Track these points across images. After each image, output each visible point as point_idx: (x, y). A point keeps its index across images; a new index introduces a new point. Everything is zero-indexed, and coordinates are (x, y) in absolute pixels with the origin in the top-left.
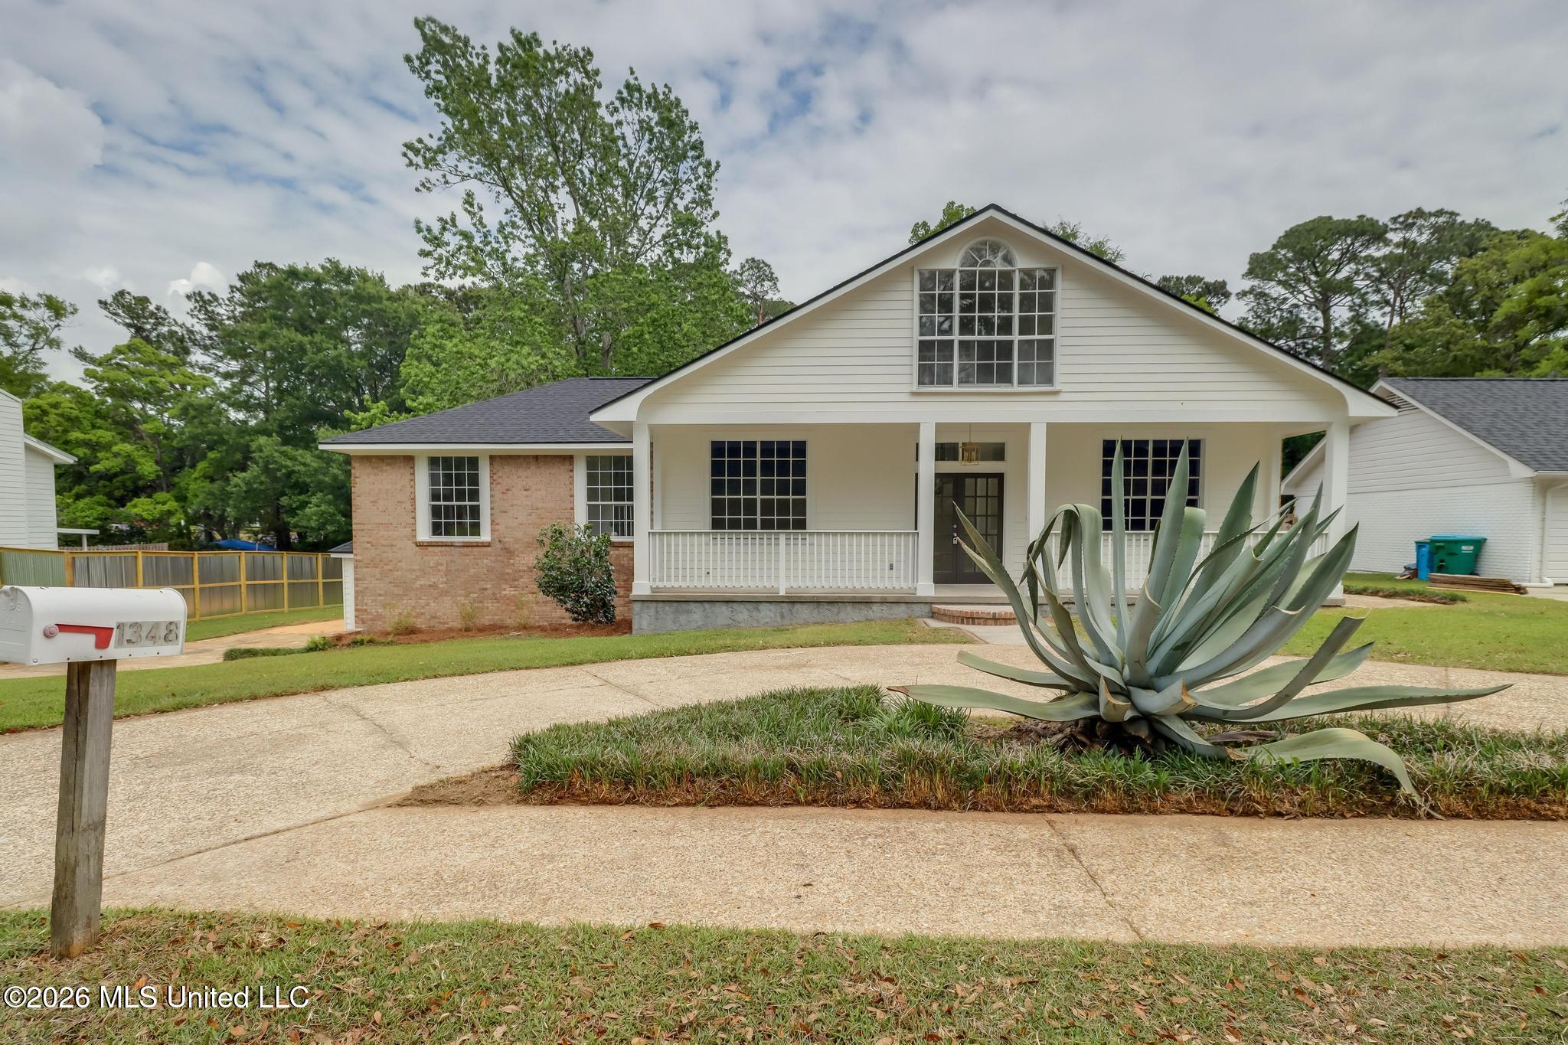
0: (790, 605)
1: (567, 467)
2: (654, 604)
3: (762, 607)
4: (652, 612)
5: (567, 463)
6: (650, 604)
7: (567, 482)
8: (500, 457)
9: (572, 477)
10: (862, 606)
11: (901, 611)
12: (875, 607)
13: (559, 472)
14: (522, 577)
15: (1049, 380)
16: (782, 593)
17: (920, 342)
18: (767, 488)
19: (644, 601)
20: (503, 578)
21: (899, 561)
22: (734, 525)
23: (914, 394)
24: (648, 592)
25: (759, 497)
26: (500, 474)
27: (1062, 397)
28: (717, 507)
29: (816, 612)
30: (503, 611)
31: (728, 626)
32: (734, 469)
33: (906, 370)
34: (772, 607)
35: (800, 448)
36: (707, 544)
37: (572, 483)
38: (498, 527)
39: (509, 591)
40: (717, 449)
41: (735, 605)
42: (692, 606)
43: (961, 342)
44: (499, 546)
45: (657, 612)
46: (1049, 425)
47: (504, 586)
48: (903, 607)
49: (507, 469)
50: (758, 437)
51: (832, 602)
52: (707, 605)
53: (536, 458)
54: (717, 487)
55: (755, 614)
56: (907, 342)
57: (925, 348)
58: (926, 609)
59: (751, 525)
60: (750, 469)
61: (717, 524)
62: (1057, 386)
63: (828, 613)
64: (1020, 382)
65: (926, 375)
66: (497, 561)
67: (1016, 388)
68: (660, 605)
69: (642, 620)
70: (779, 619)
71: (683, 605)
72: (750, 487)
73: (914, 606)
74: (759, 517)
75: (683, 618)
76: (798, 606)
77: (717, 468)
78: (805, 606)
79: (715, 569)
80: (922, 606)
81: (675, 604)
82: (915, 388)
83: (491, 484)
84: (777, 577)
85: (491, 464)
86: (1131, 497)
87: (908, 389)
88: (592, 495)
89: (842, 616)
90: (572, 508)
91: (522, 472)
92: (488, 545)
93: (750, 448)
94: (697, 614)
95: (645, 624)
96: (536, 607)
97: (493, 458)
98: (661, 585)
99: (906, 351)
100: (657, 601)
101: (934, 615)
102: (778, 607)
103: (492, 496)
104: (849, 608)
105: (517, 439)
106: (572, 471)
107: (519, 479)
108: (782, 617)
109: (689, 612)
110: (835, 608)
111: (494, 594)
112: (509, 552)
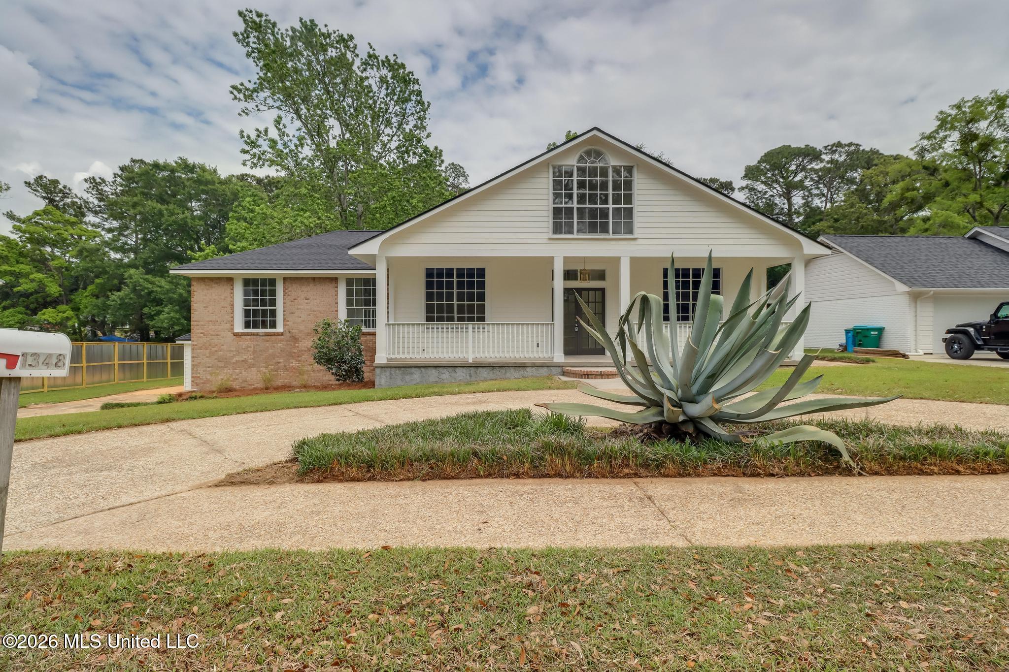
0: (475, 369)
1: (334, 285)
2: (389, 369)
3: (457, 370)
4: (388, 374)
5: (334, 282)
6: (386, 369)
7: (334, 294)
8: (290, 278)
9: (337, 291)
10: (520, 369)
11: (544, 371)
12: (528, 369)
13: (329, 288)
14: (303, 355)
15: (630, 231)
16: (470, 361)
17: (554, 208)
18: (461, 297)
19: (383, 367)
20: (291, 355)
21: (542, 342)
22: (440, 319)
23: (550, 239)
24: (385, 361)
25: (455, 302)
26: (290, 289)
27: (639, 241)
28: (429, 309)
29: (491, 373)
30: (291, 376)
31: (437, 382)
32: (440, 285)
33: (545, 224)
34: (464, 370)
35: (481, 273)
36: (423, 332)
37: (337, 295)
38: (288, 323)
39: (295, 364)
40: (429, 273)
41: (441, 369)
42: (414, 370)
43: (578, 208)
44: (288, 335)
45: (391, 374)
46: (631, 258)
47: (292, 361)
48: (545, 369)
49: (294, 286)
50: (455, 266)
51: (501, 367)
52: (423, 369)
53: (314, 279)
54: (429, 297)
55: (453, 374)
56: (546, 208)
57: (556, 211)
58: (559, 370)
59: (451, 319)
60: (450, 286)
61: (429, 319)
62: (636, 235)
63: (499, 373)
64: (614, 233)
65: (557, 229)
66: (287, 344)
67: (611, 236)
68: (393, 369)
69: (381, 380)
70: (468, 377)
71: (408, 369)
72: (450, 297)
73: (552, 368)
74: (456, 315)
75: (407, 378)
76: (480, 369)
77: (429, 285)
78: (485, 369)
79: (428, 347)
80: (557, 368)
81: (402, 369)
82: (551, 235)
83: (284, 295)
84: (467, 352)
85: (284, 283)
86: (681, 302)
87: (546, 236)
88: (349, 302)
89: (508, 375)
90: (337, 311)
91: (305, 289)
92: (282, 334)
93: (450, 273)
94: (417, 375)
95: (383, 381)
96: (312, 374)
97: (285, 279)
98: (393, 357)
99: (545, 214)
100: (392, 367)
101: (564, 373)
102: (468, 369)
103: (284, 303)
104: (512, 370)
105: (301, 267)
106: (337, 287)
107: (301, 292)
108: (470, 376)
109: (411, 374)
110: (503, 370)
111: (285, 366)
112: (295, 339)
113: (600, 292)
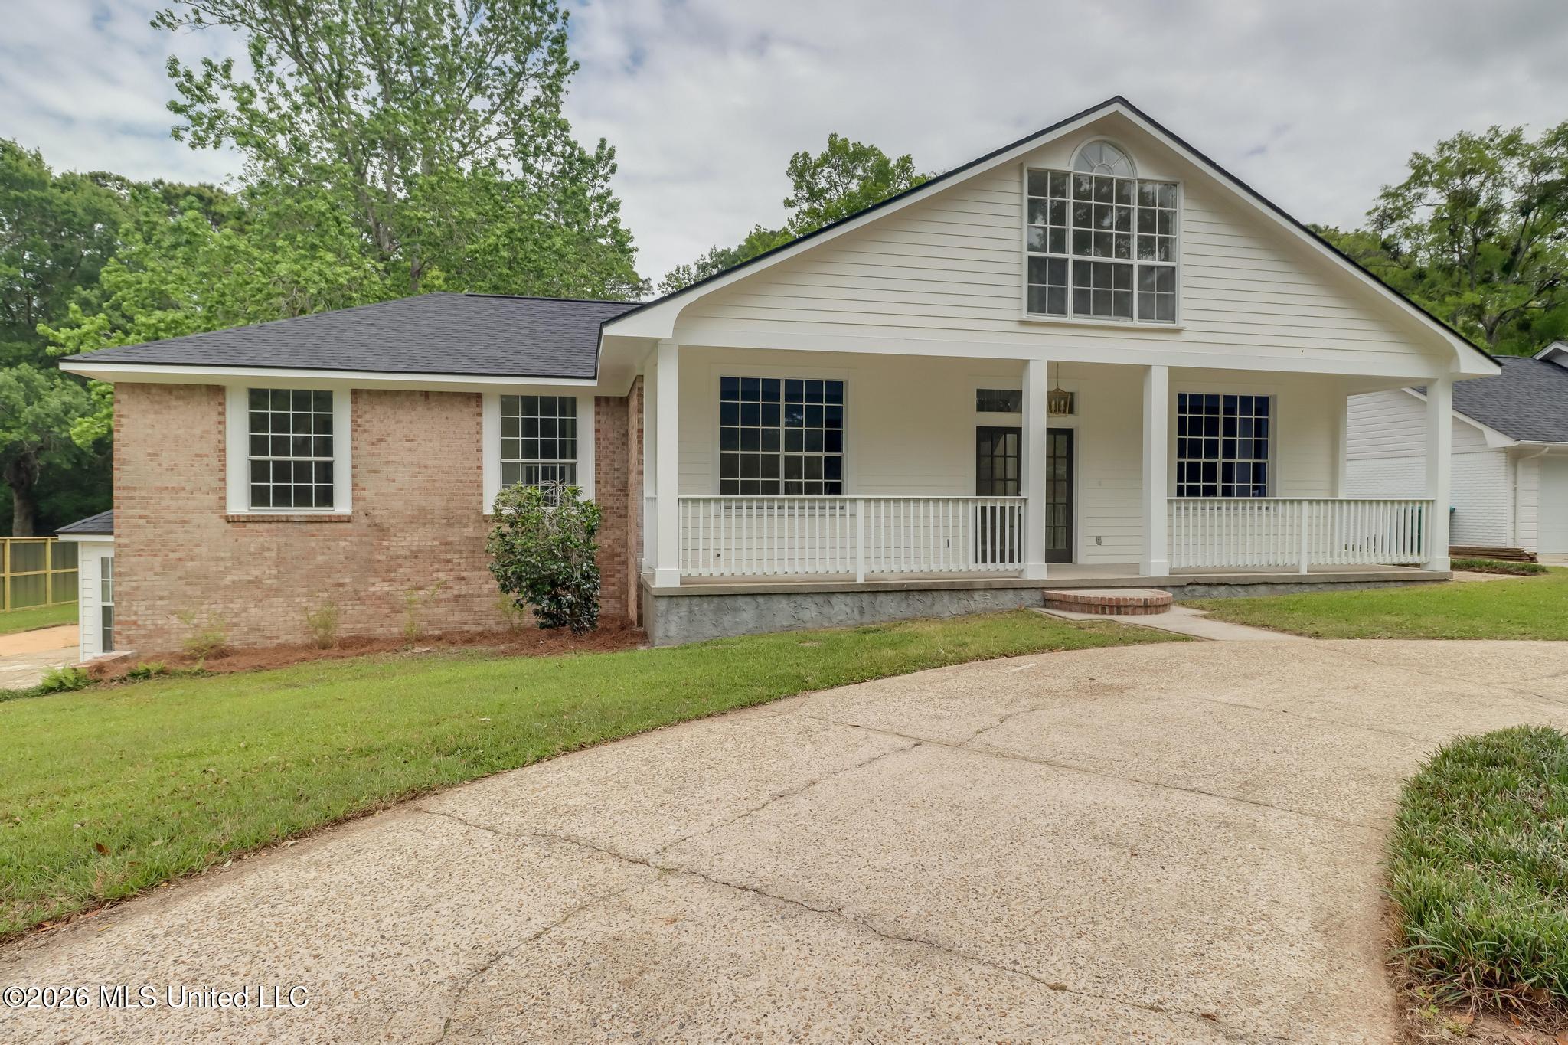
0: (872, 597)
1: (473, 409)
2: (687, 601)
3: (834, 600)
4: (683, 611)
5: (473, 404)
6: (680, 601)
7: (473, 431)
8: (369, 392)
9: (479, 424)
10: (961, 595)
11: (1008, 599)
12: (977, 596)
13: (462, 416)
14: (401, 566)
15: (1169, 314)
16: (861, 580)
17: (1030, 258)
18: (793, 442)
19: (671, 597)
20: (370, 568)
22: (749, 489)
23: (1023, 323)
24: (675, 584)
25: (782, 453)
26: (368, 417)
27: (1184, 336)
28: (727, 466)
29: (904, 604)
30: (371, 616)
31: (790, 627)
32: (750, 416)
33: (1014, 292)
34: (849, 599)
35: (836, 390)
36: (717, 516)
37: (479, 432)
38: (363, 494)
39: (380, 587)
40: (729, 387)
41: (799, 599)
42: (741, 601)
43: (1076, 263)
44: (364, 521)
45: (691, 611)
46: (1170, 368)
47: (372, 580)
48: (1010, 595)
49: (379, 409)
50: (783, 373)
51: (924, 591)
52: (761, 600)
53: (426, 395)
54: (728, 439)
55: (826, 609)
56: (1014, 258)
57: (1035, 265)
58: (1037, 596)
59: (772, 489)
60: (772, 416)
61: (727, 488)
62: (1180, 323)
63: (920, 606)
64: (1141, 316)
65: (1036, 303)
66: (361, 543)
67: (1136, 323)
68: (695, 601)
69: (668, 625)
70: (857, 615)
71: (728, 600)
72: (772, 442)
73: (1023, 593)
74: (782, 480)
75: (727, 620)
76: (882, 598)
77: (728, 414)
78: (891, 597)
80: (1033, 592)
81: (716, 600)
82: (1025, 315)
83: (354, 430)
84: (854, 558)
85: (354, 402)
87: (1016, 316)
88: (507, 449)
89: (937, 608)
90: (480, 468)
91: (404, 416)
92: (348, 520)
93: (771, 386)
94: (748, 612)
95: (673, 629)
96: (422, 610)
97: (356, 393)
98: (694, 573)
99: (1014, 269)
100: (689, 596)
101: (1048, 602)
102: (856, 598)
103: (355, 448)
104: (946, 597)
105: (400, 368)
106: (480, 415)
107: (385, 421)
108: (862, 612)
109: (736, 610)
110: (928, 599)
111: (356, 592)
112: (381, 530)
113: (1065, 438)
